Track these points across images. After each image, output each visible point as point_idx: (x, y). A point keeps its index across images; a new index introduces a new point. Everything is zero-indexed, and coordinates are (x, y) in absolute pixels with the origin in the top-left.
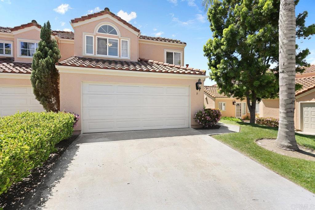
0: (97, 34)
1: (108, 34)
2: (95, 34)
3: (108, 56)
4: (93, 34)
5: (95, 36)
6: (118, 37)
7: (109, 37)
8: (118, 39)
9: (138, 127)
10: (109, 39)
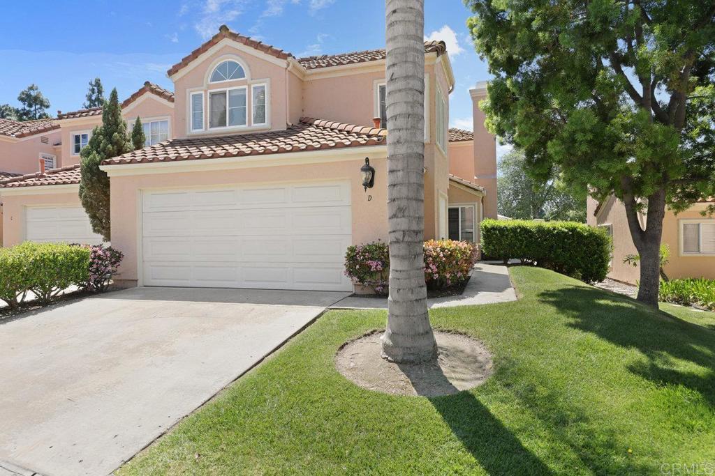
0: (209, 87)
1: (228, 81)
2: (205, 87)
3: (229, 129)
4: (202, 88)
5: (206, 91)
6: (244, 83)
7: (231, 86)
8: (246, 87)
9: (234, 281)
10: (229, 91)
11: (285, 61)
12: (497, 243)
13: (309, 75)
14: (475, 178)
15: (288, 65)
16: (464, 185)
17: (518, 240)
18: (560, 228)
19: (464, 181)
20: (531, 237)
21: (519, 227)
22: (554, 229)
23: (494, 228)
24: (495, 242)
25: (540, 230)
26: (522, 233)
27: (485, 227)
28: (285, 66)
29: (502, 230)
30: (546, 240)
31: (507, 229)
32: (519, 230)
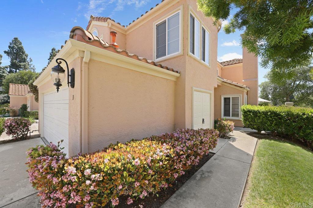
11: (107, 22)
12: (252, 121)
13: (128, 30)
14: (243, 81)
15: (109, 25)
16: (234, 85)
17: (269, 120)
18: (310, 114)
19: (234, 83)
20: (280, 119)
21: (270, 111)
22: (304, 114)
23: (249, 111)
24: (250, 120)
25: (290, 115)
26: (273, 115)
27: (244, 110)
28: (107, 25)
29: (255, 113)
30: (294, 122)
31: (259, 112)
32: (269, 113)
